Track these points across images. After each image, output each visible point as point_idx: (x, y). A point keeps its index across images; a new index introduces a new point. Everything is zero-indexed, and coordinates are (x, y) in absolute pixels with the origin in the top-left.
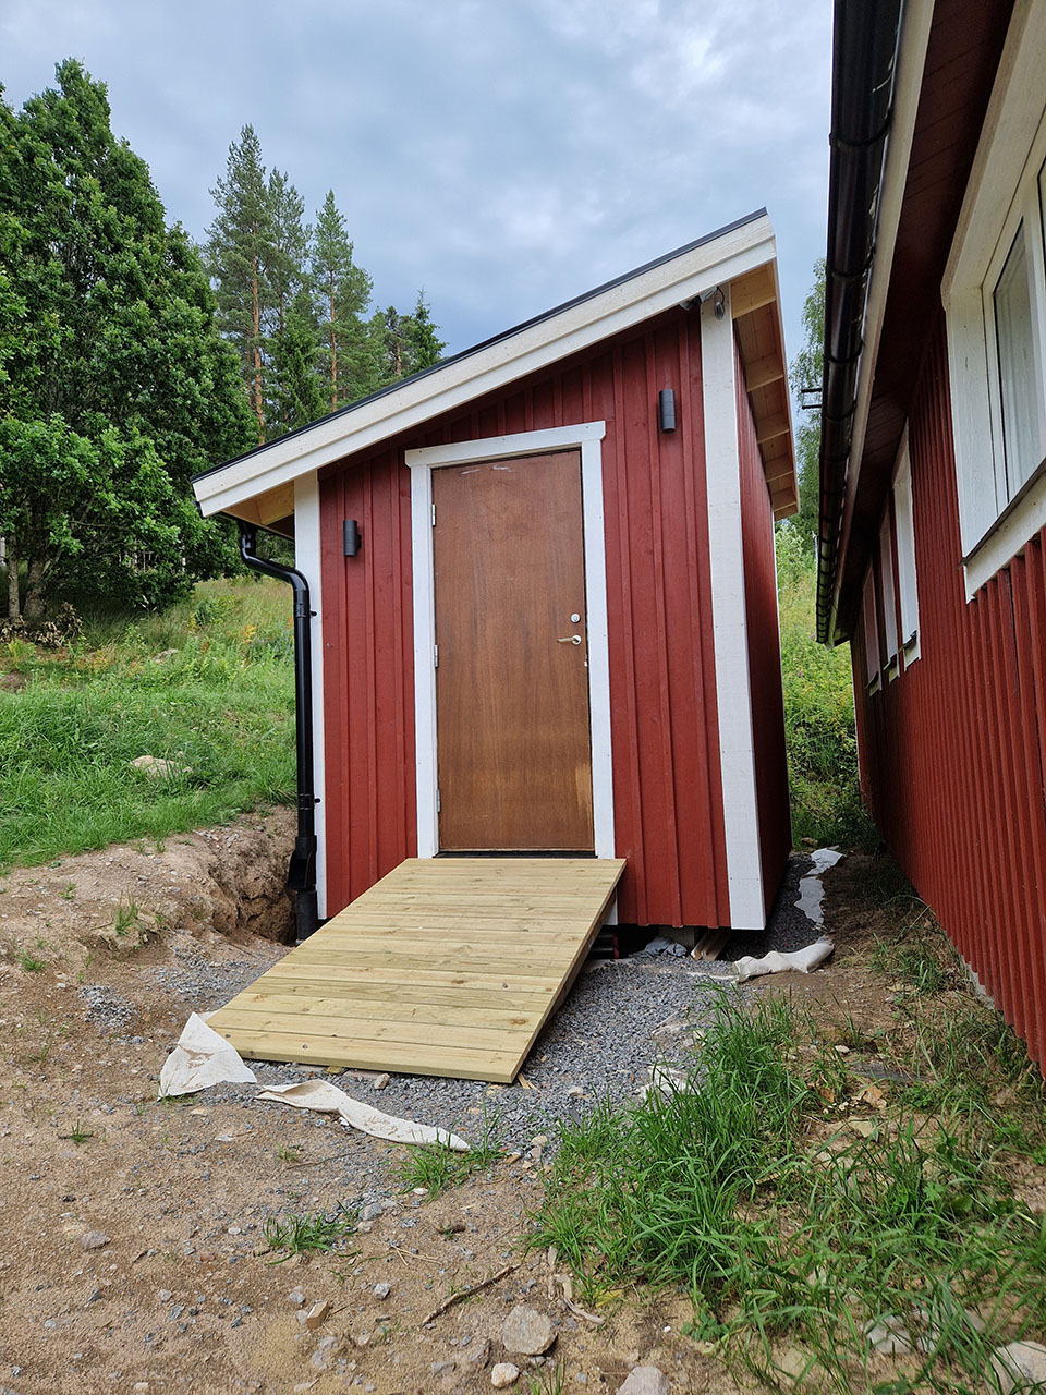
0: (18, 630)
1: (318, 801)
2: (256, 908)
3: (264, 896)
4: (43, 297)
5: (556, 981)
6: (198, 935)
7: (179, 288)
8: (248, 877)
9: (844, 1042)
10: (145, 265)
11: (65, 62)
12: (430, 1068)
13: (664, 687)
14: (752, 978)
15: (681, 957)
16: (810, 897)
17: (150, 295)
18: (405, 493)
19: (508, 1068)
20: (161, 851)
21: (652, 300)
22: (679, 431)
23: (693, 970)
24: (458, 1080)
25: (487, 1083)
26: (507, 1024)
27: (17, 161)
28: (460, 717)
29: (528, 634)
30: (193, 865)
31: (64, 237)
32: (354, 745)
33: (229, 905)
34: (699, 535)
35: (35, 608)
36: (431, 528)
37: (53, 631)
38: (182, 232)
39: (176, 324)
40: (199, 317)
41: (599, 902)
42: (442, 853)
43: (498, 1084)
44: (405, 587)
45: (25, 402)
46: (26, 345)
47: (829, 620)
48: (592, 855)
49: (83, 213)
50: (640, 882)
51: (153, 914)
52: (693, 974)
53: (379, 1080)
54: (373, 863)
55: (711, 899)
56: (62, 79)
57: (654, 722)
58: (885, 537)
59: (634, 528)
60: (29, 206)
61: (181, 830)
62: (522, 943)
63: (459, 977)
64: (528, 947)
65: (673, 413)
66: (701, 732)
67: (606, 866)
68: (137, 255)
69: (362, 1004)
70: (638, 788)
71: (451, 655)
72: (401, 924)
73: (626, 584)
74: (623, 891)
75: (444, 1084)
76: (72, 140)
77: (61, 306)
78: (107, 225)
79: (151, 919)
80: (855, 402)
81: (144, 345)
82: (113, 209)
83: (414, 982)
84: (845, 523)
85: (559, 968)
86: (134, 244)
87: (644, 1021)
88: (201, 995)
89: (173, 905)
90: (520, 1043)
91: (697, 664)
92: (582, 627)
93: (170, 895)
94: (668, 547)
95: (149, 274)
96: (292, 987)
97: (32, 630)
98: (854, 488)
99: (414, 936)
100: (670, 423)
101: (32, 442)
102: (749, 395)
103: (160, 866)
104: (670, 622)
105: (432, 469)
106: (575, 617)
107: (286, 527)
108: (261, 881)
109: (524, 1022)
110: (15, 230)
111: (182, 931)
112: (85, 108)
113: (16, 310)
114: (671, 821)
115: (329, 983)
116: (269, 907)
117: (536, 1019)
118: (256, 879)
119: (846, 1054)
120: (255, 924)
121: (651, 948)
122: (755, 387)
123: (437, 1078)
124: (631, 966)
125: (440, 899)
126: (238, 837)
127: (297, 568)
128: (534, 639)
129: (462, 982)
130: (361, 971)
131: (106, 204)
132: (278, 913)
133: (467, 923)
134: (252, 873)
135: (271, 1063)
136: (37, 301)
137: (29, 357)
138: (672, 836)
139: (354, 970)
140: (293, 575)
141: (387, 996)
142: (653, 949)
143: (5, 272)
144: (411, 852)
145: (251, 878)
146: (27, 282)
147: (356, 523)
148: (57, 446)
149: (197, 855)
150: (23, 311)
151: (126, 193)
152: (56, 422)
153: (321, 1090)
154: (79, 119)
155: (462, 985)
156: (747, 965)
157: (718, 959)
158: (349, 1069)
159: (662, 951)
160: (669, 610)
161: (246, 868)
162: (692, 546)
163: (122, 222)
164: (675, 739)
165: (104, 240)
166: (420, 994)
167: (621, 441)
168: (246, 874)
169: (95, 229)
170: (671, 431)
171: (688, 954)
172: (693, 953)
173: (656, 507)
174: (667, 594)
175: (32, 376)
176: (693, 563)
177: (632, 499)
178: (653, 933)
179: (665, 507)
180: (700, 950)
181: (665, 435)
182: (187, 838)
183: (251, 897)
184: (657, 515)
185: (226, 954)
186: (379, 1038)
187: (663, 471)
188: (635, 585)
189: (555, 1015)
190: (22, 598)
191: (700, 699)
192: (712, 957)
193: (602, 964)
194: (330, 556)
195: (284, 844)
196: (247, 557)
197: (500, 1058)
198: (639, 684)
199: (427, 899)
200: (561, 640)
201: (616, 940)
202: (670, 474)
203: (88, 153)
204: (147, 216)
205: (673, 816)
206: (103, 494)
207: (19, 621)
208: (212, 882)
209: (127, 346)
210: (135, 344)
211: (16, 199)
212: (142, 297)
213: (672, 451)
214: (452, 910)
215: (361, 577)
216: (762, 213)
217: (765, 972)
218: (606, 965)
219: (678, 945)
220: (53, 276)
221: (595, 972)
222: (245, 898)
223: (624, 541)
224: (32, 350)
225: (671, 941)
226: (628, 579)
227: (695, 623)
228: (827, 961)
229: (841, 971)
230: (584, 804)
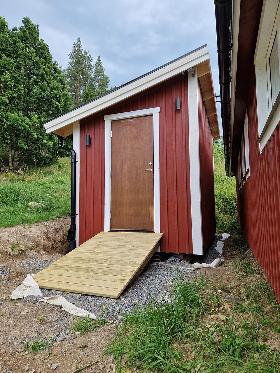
0: (11, 170)
1: (77, 215)
2: (58, 245)
3: (61, 241)
4: (19, 81)
5: (136, 268)
6: (38, 252)
7: (55, 78)
8: (56, 236)
9: (221, 289)
10: (46, 72)
11: (24, 18)
12: (94, 293)
13: (175, 184)
14: (198, 269)
15: (178, 262)
16: (220, 246)
17: (47, 80)
18: (104, 128)
19: (117, 294)
20: (30, 227)
21: (173, 71)
22: (181, 110)
23: (181, 266)
24: (102, 297)
25: (110, 298)
26: (119, 280)
27: (11, 44)
28: (117, 191)
29: (137, 168)
30: (39, 232)
31: (25, 65)
32: (87, 199)
33: (49, 244)
34: (186, 139)
35: (16, 164)
36: (110, 138)
37: (20, 170)
38: (57, 64)
39: (54, 88)
40: (60, 86)
41: (153, 245)
42: (111, 230)
43: (114, 299)
44: (103, 154)
45: (13, 109)
46: (14, 93)
47: (229, 169)
48: (153, 232)
49: (30, 59)
50: (167, 240)
51: (24, 245)
52: (181, 267)
53: (78, 296)
54: (92, 233)
55: (187, 245)
56: (24, 22)
57: (172, 194)
58: (242, 143)
59: (168, 138)
60: (15, 56)
61: (37, 222)
62: (128, 256)
63: (108, 266)
64: (130, 258)
65: (179, 104)
66: (186, 197)
67: (157, 234)
68: (44, 70)
69: (78, 273)
70: (167, 213)
71: (115, 174)
72: (95, 250)
73: (165, 154)
74: (161, 242)
75: (97, 298)
76: (27, 39)
77: (24, 83)
78: (37, 62)
79: (23, 246)
80: (231, 99)
81: (46, 94)
82: (38, 58)
83: (95, 267)
84: (231, 139)
85: (138, 264)
86: (43, 67)
87: (162, 281)
88: (34, 269)
89: (31, 243)
90: (121, 287)
91: (185, 177)
92: (152, 166)
93: (30, 240)
94: (177, 143)
95: (47, 75)
96: (59, 267)
97: (15, 170)
98: (232, 127)
99: (98, 254)
100: (178, 107)
101: (14, 119)
102: (204, 102)
103: (29, 232)
104: (177, 165)
105: (111, 121)
106: (150, 163)
107: (71, 137)
108: (60, 237)
109: (124, 280)
110: (12, 63)
111: (32, 250)
112: (31, 31)
113: (11, 84)
114: (176, 222)
115: (70, 267)
116: (62, 245)
117: (128, 279)
118: (59, 236)
119: (221, 293)
120: (58, 249)
121: (170, 259)
122: (205, 100)
123: (96, 296)
124: (163, 264)
125: (108, 243)
126: (54, 224)
127: (73, 149)
128: (139, 169)
129: (109, 267)
130: (80, 263)
131: (36, 56)
132: (65, 246)
133: (114, 250)
134: (58, 235)
135: (49, 290)
136: (17, 82)
137: (15, 97)
138: (176, 227)
139: (78, 263)
140: (72, 151)
141: (86, 271)
142: (170, 260)
143: (8, 74)
144: (102, 229)
145: (57, 236)
146: (15, 77)
147: (89, 136)
148: (20, 120)
149: (41, 229)
150: (13, 84)
151: (42, 53)
152: (20, 114)
153: (59, 298)
154: (29, 33)
155: (108, 268)
156: (197, 265)
157: (189, 263)
158: (70, 292)
159: (173, 260)
160: (177, 161)
161: (56, 233)
162: (184, 143)
163: (41, 61)
164: (178, 199)
165: (36, 66)
166: (96, 271)
167: (165, 113)
168: (56, 235)
169: (33, 63)
170: (179, 110)
171: (180, 261)
172: (182, 261)
173: (174, 132)
174: (177, 157)
175: (15, 102)
176: (184, 148)
177: (167, 129)
178: (171, 255)
179: (177, 132)
180: (184, 260)
181: (177, 111)
182: (39, 224)
183: (57, 241)
184: (174, 134)
185: (45, 257)
186: (81, 283)
187: (176, 121)
188: (168, 154)
189: (137, 278)
190: (13, 161)
191: (185, 187)
192: (187, 263)
193: (155, 264)
194: (83, 145)
195: (68, 227)
196: (60, 145)
197: (115, 291)
198: (168, 183)
199: (104, 243)
200: (146, 170)
201: (160, 257)
202: (178, 122)
203: (32, 42)
204: (48, 59)
205: (177, 221)
206: (33, 134)
207: (11, 167)
208: (44, 237)
209: (41, 94)
210: (43, 93)
211: (12, 54)
212: (45, 81)
213: (179, 115)
214: (110, 246)
215: (91, 151)
216: (206, 45)
217: (201, 267)
218: (156, 264)
219: (178, 259)
220: (22, 75)
221: (153, 266)
222: (55, 242)
223: (165, 141)
224: (15, 95)
225: (176, 257)
226: (166, 152)
227: (185, 165)
228: (221, 264)
229: (224, 268)
230: (152, 217)
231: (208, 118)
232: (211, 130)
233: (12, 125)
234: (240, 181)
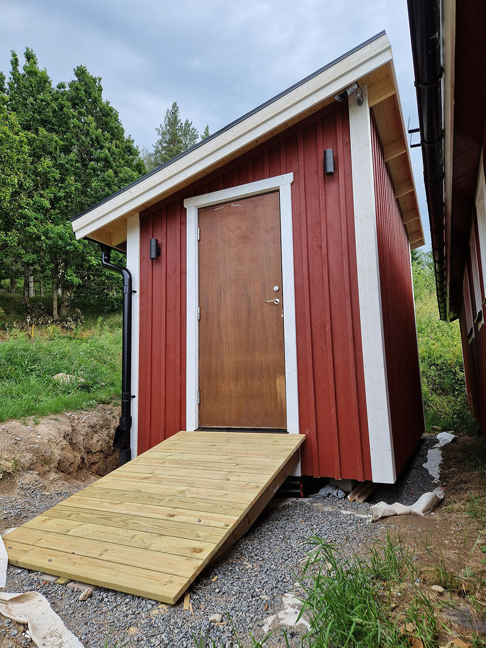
0: (56, 322)
1: (134, 397)
2: (95, 458)
3: (102, 451)
4: (67, 170)
5: (233, 519)
6: (43, 474)
7: (128, 164)
8: (93, 440)
9: (439, 583)
10: (113, 154)
11: (78, 67)
12: (121, 587)
13: (328, 328)
14: (383, 518)
15: (341, 499)
16: (433, 462)
17: (115, 168)
18: (183, 223)
19: (172, 591)
20: (37, 424)
21: (316, 94)
22: (336, 174)
23: (346, 509)
24: (139, 597)
25: (157, 602)
26: (188, 551)
27: (55, 110)
28: (211, 348)
29: (250, 299)
30: (54, 432)
31: (78, 143)
32: (154, 366)
33: (74, 457)
34: (350, 235)
35: (64, 312)
36: (197, 242)
37: (71, 322)
38: (131, 140)
39: (126, 180)
40: (135, 176)
41: (279, 462)
42: (200, 429)
43: (166, 604)
44: (183, 275)
45: (58, 217)
46: (59, 191)
47: (445, 306)
48: (285, 431)
49: (87, 134)
50: (315, 449)
51: (13, 461)
52: (344, 512)
53: (87, 590)
54: (162, 433)
55: (359, 462)
56: (77, 74)
57: (323, 349)
58: (472, 244)
59: (310, 234)
60: (62, 130)
61: (56, 412)
62: (222, 489)
63: (172, 511)
64: (225, 492)
65: (332, 163)
66: (351, 355)
67: (294, 437)
68: (109, 150)
69: (104, 529)
70: (313, 391)
71: (207, 312)
72: (156, 472)
73: (305, 267)
74: (302, 452)
75: (127, 600)
76: (82, 101)
77: (75, 175)
78: (97, 138)
79: (9, 464)
80: (444, 131)
81: (112, 189)
82: (100, 130)
83: (143, 514)
84: (447, 235)
85: (240, 509)
86: (108, 145)
87: (297, 550)
88: (18, 515)
89: (29, 456)
90: (189, 570)
91: (349, 313)
92: (280, 294)
93: (27, 450)
94: (330, 243)
95: (115, 158)
96: (69, 513)
97: (62, 320)
98: (449, 205)
99: (160, 481)
100: (330, 169)
101: (57, 235)
102: (386, 165)
103: (32, 432)
104: (332, 288)
105: (199, 209)
106: (276, 288)
107: (123, 247)
108: (100, 442)
109: (201, 551)
110: (56, 141)
111: (31, 472)
112: (90, 88)
113: (54, 176)
114: (333, 411)
115: (91, 512)
116: (106, 458)
117: (209, 549)
118: (98, 441)
119: (441, 594)
120: (95, 468)
121: (323, 492)
122: (389, 159)
123: (126, 594)
124: (308, 503)
125: (187, 457)
126: (92, 417)
127: (127, 267)
128: (253, 301)
129: (174, 516)
130: (116, 504)
131: (97, 129)
132: (111, 461)
133: (196, 473)
134: (96, 437)
135: (28, 571)
136: (64, 172)
137: (60, 197)
138: (334, 421)
139: (112, 503)
140: (124, 271)
141: (122, 524)
142: (324, 493)
143: (50, 159)
144: (182, 427)
145: (94, 440)
146: (60, 164)
147: (157, 240)
148: (68, 236)
149: (59, 426)
150: (58, 176)
151: (106, 123)
152: (68, 225)
153: (35, 600)
154: (86, 91)
155: (172, 519)
156: (381, 507)
157: (365, 501)
158: (72, 581)
159: (330, 494)
160: (331, 282)
161: (93, 435)
162: (345, 241)
163: (104, 136)
164: (336, 359)
165: (96, 144)
166: (143, 523)
167: (302, 183)
168: (92, 438)
169: (92, 140)
170: (331, 174)
171: (345, 497)
172: (348, 497)
173: (323, 220)
174: (330, 272)
175: (62, 206)
176: (345, 252)
177: (309, 216)
178: (325, 482)
179: (328, 220)
180: (354, 495)
181: (329, 177)
182: (58, 416)
183: (93, 452)
184: (323, 225)
185: (58, 485)
186: (103, 557)
187: (327, 198)
188: (311, 267)
189: (238, 541)
190: (59, 307)
191: (350, 335)
192: (361, 500)
193: (290, 501)
194: (145, 260)
195: (116, 423)
196: (105, 263)
197: (172, 582)
198: (313, 326)
199: (179, 457)
200: (268, 301)
201: (301, 486)
202: (331, 200)
203: (89, 107)
204: (116, 133)
205: (334, 408)
206: (90, 258)
207: (56, 317)
208: (65, 442)
209: (104, 190)
210: (107, 189)
211: (56, 127)
212: (111, 168)
213: (332, 187)
214: (190, 463)
215: (160, 270)
216: (383, 33)
217: (392, 514)
218: (293, 502)
219: (340, 491)
220: (72, 161)
221: (283, 507)
222: (89, 452)
223: (304, 241)
224: (61, 194)
225: (337, 488)
226: (306, 264)
227: (347, 288)
228: (437, 505)
229: (447, 515)
230: (281, 399)
231: (397, 200)
232: (405, 226)
233: (56, 245)
234: (470, 324)
